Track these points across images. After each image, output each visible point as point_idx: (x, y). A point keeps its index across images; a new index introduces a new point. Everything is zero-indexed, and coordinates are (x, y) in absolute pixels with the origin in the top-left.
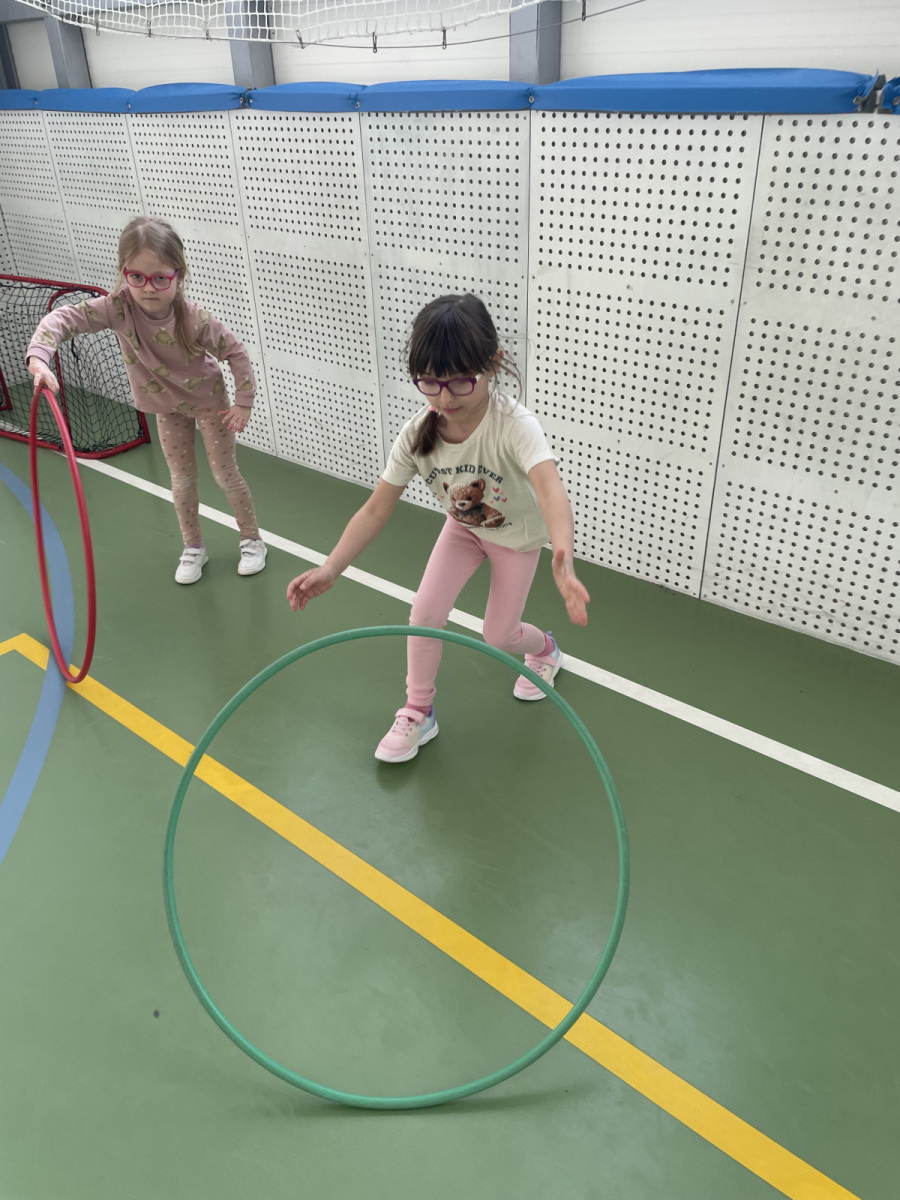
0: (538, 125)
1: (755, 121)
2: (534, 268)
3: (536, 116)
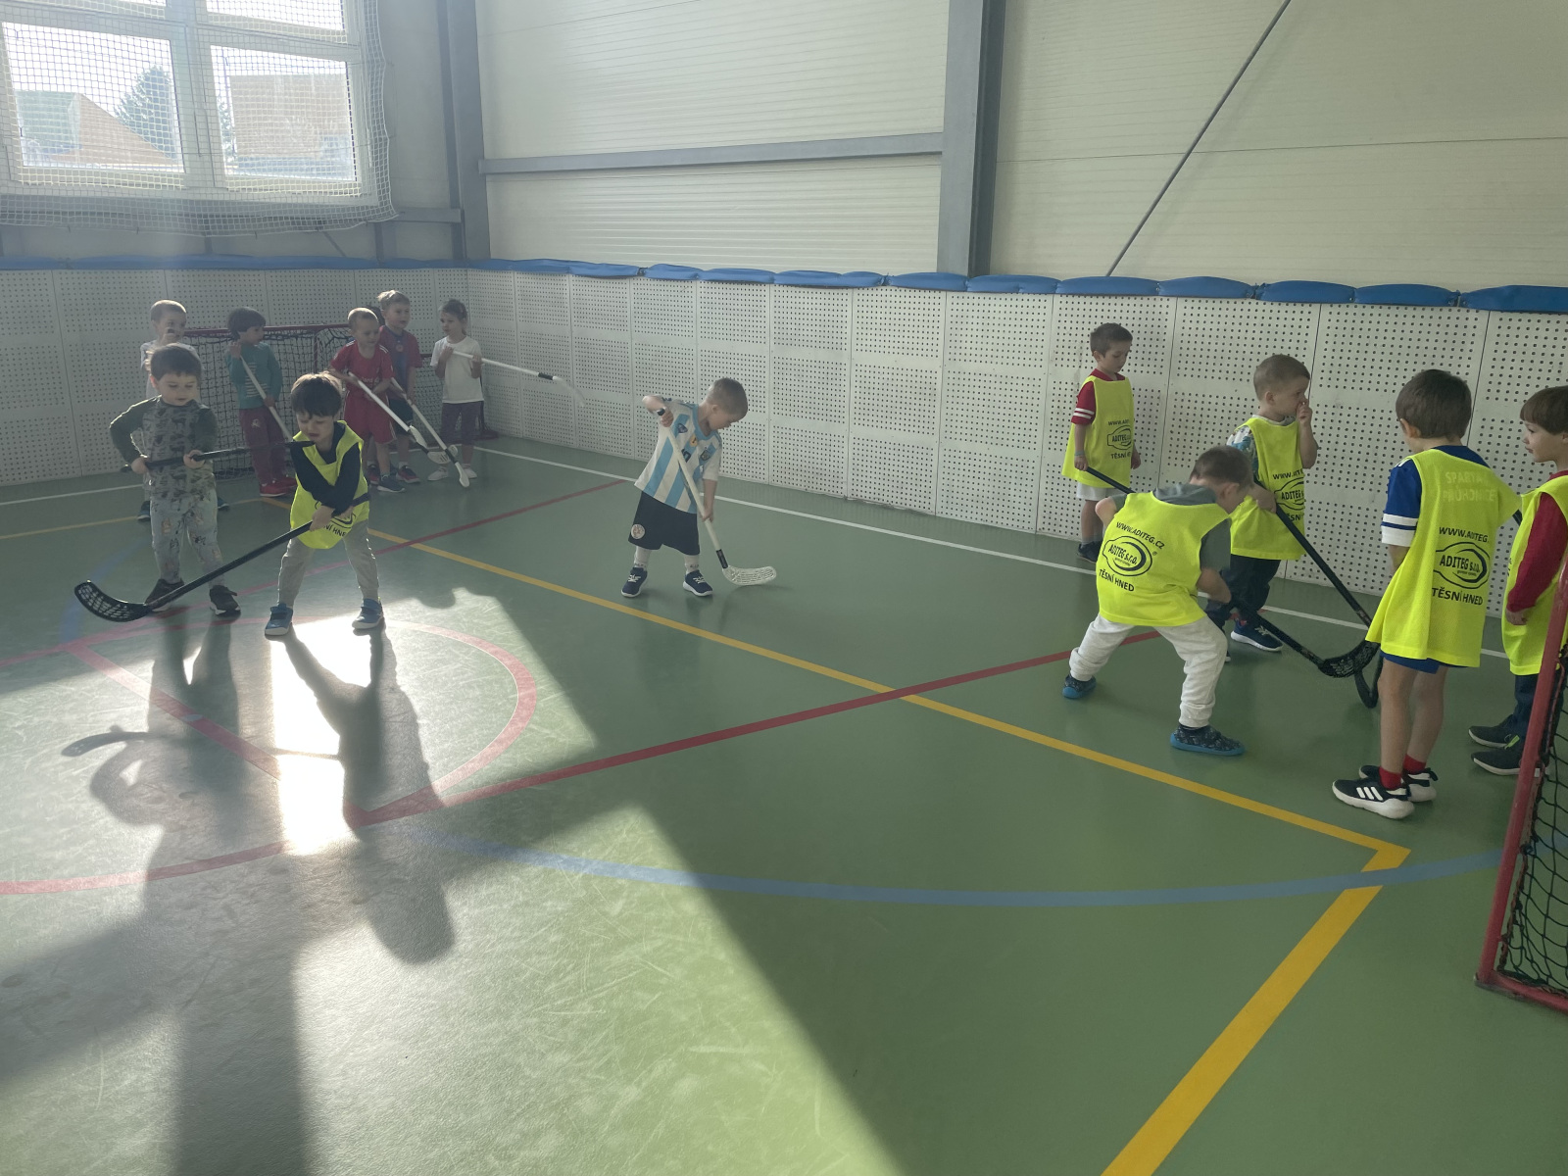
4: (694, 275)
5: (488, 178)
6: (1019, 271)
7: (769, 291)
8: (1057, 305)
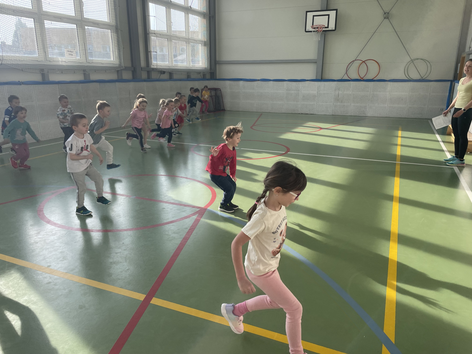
4: (270, 80)
5: (217, 64)
6: (327, 78)
7: (285, 83)
8: (336, 83)
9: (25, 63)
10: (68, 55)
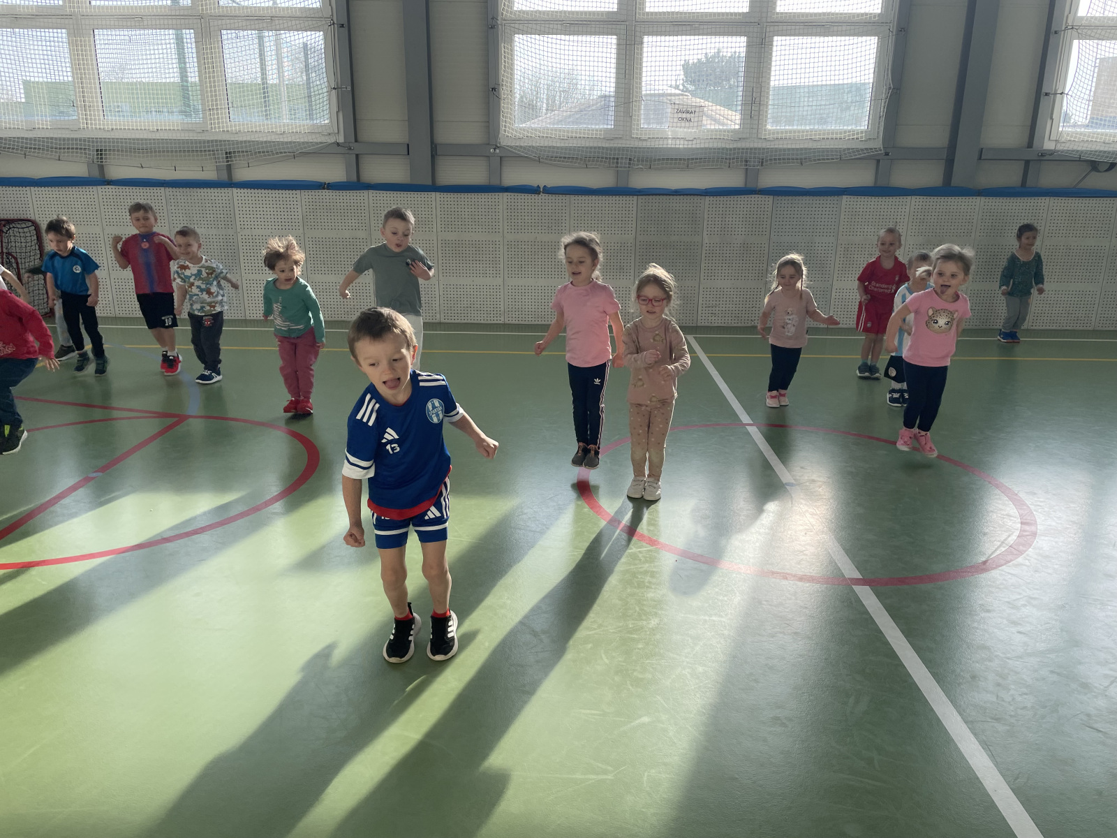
0: (235, 191)
1: (298, 192)
2: (238, 230)
3: (234, 190)
9: (550, 145)
10: (676, 120)
